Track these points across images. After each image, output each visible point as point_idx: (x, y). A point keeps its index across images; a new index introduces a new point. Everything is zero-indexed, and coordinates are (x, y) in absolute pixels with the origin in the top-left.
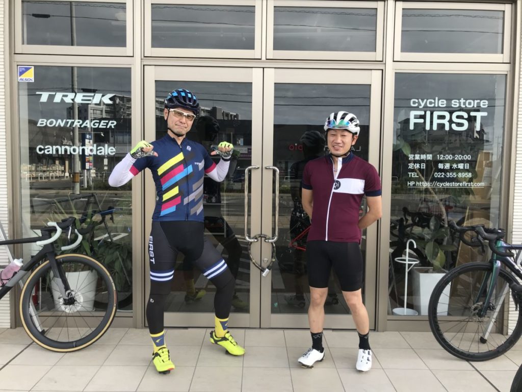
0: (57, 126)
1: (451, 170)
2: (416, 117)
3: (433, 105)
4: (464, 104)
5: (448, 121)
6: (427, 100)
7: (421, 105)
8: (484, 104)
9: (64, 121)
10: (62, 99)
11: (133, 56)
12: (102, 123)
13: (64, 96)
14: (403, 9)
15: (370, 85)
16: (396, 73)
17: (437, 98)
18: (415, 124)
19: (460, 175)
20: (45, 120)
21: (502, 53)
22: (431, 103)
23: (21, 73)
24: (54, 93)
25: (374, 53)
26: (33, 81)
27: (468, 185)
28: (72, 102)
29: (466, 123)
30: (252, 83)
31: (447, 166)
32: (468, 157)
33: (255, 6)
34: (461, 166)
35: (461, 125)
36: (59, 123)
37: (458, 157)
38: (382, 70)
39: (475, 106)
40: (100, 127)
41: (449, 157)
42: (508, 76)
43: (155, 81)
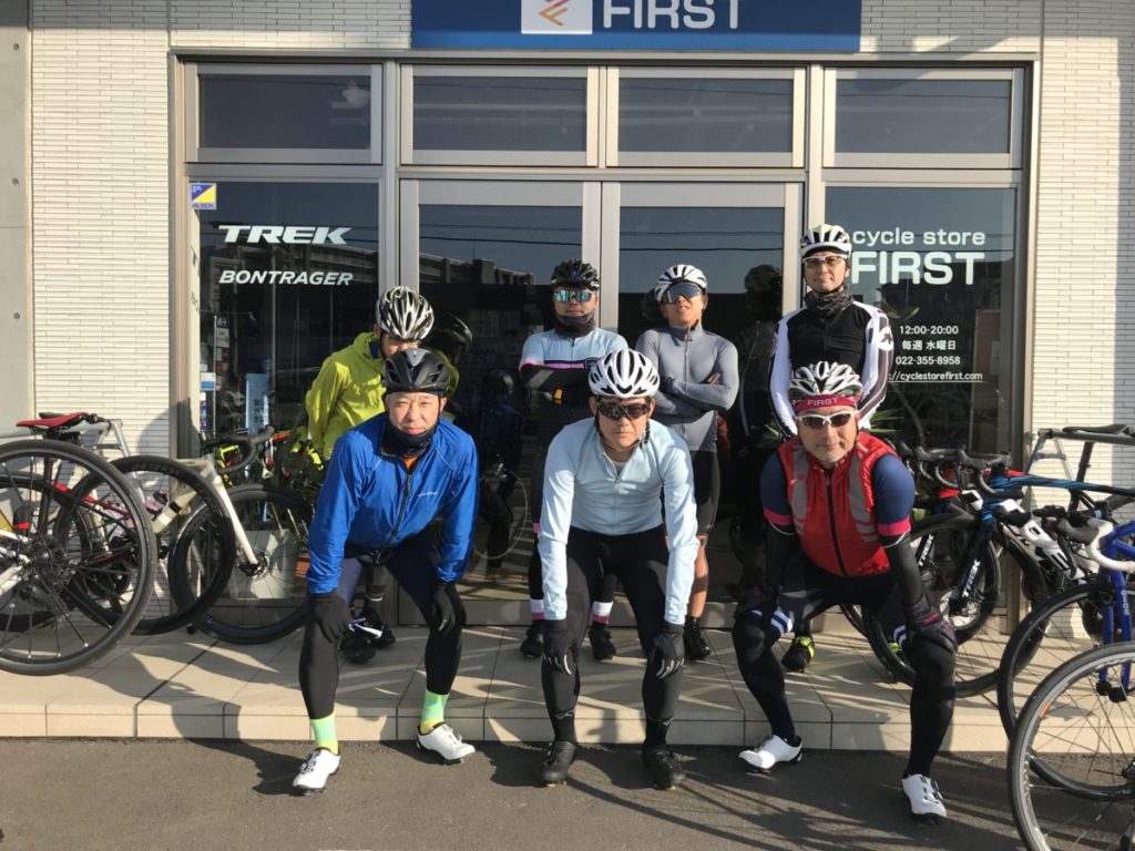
0: (252, 282)
1: (925, 352)
2: (862, 261)
3: (891, 241)
4: (945, 238)
5: (919, 269)
6: (882, 231)
7: (870, 242)
8: (979, 238)
9: (265, 273)
10: (262, 238)
11: (381, 165)
12: (328, 278)
13: (265, 232)
14: (838, 80)
15: (784, 208)
16: (827, 188)
17: (898, 230)
18: (861, 273)
19: (940, 360)
20: (233, 273)
21: (1008, 152)
22: (887, 237)
23: (195, 195)
24: (248, 228)
25: (789, 154)
26: (215, 208)
27: (954, 378)
28: (278, 241)
29: (949, 273)
30: (581, 208)
31: (918, 345)
32: (953, 330)
33: (586, 79)
34: (941, 345)
35: (940, 274)
36: (257, 279)
37: (936, 330)
38: (804, 183)
39: (964, 243)
40: (326, 283)
41: (921, 330)
42: (1019, 189)
43: (420, 206)
